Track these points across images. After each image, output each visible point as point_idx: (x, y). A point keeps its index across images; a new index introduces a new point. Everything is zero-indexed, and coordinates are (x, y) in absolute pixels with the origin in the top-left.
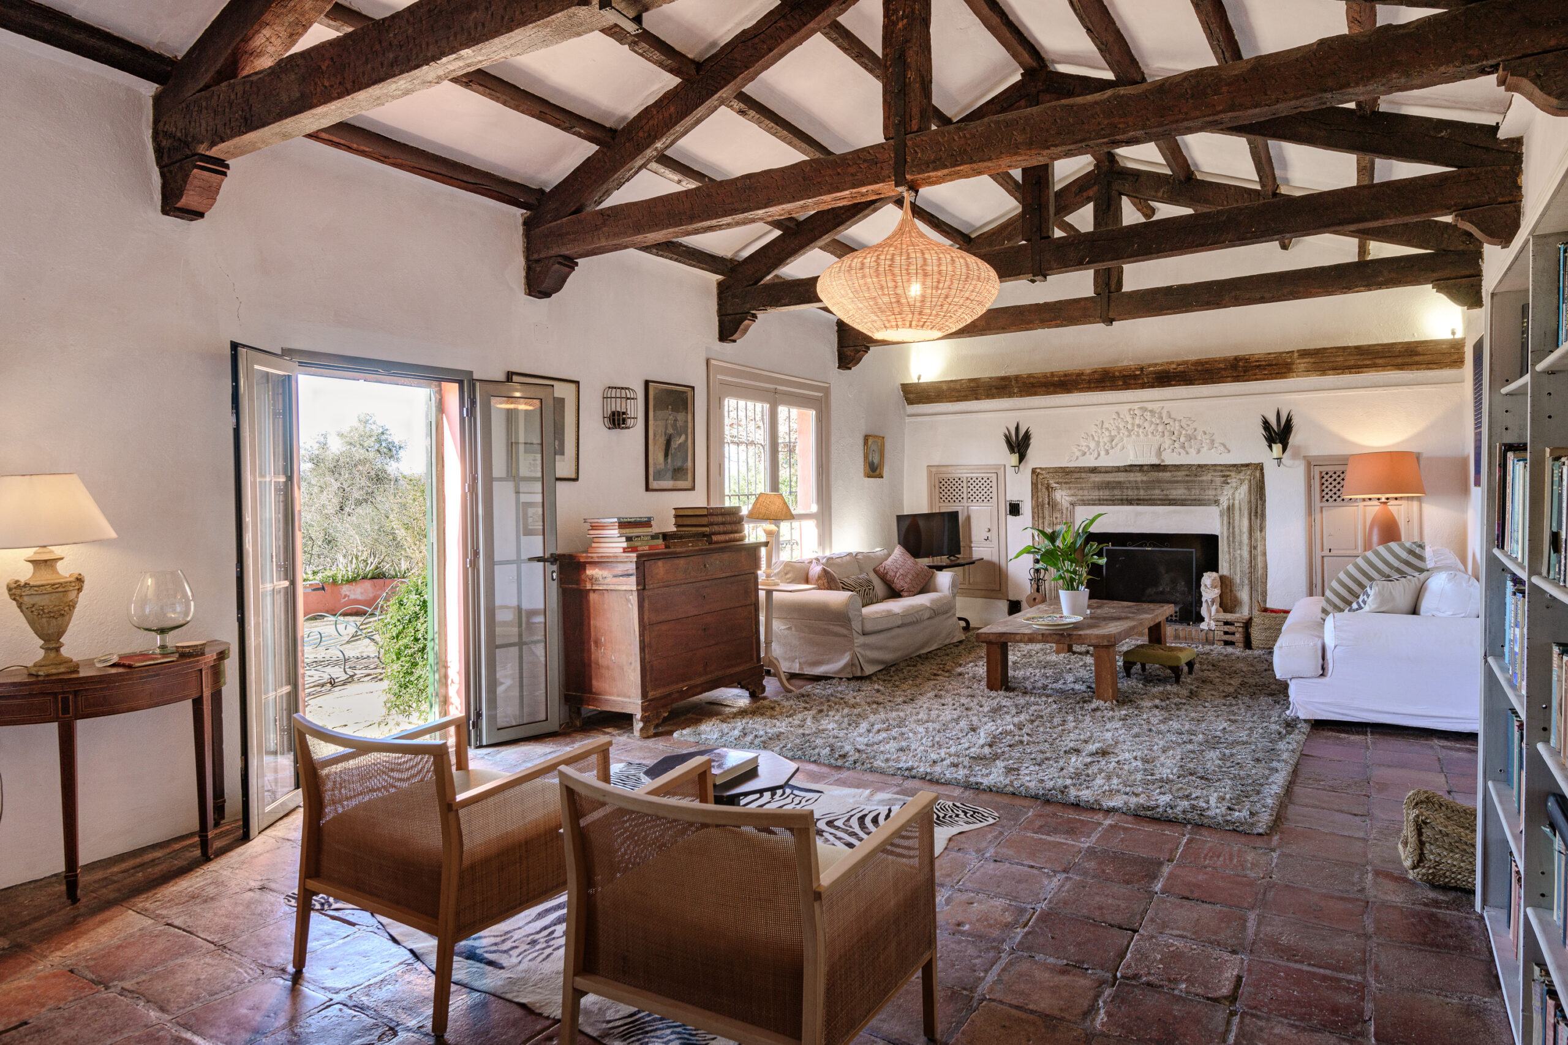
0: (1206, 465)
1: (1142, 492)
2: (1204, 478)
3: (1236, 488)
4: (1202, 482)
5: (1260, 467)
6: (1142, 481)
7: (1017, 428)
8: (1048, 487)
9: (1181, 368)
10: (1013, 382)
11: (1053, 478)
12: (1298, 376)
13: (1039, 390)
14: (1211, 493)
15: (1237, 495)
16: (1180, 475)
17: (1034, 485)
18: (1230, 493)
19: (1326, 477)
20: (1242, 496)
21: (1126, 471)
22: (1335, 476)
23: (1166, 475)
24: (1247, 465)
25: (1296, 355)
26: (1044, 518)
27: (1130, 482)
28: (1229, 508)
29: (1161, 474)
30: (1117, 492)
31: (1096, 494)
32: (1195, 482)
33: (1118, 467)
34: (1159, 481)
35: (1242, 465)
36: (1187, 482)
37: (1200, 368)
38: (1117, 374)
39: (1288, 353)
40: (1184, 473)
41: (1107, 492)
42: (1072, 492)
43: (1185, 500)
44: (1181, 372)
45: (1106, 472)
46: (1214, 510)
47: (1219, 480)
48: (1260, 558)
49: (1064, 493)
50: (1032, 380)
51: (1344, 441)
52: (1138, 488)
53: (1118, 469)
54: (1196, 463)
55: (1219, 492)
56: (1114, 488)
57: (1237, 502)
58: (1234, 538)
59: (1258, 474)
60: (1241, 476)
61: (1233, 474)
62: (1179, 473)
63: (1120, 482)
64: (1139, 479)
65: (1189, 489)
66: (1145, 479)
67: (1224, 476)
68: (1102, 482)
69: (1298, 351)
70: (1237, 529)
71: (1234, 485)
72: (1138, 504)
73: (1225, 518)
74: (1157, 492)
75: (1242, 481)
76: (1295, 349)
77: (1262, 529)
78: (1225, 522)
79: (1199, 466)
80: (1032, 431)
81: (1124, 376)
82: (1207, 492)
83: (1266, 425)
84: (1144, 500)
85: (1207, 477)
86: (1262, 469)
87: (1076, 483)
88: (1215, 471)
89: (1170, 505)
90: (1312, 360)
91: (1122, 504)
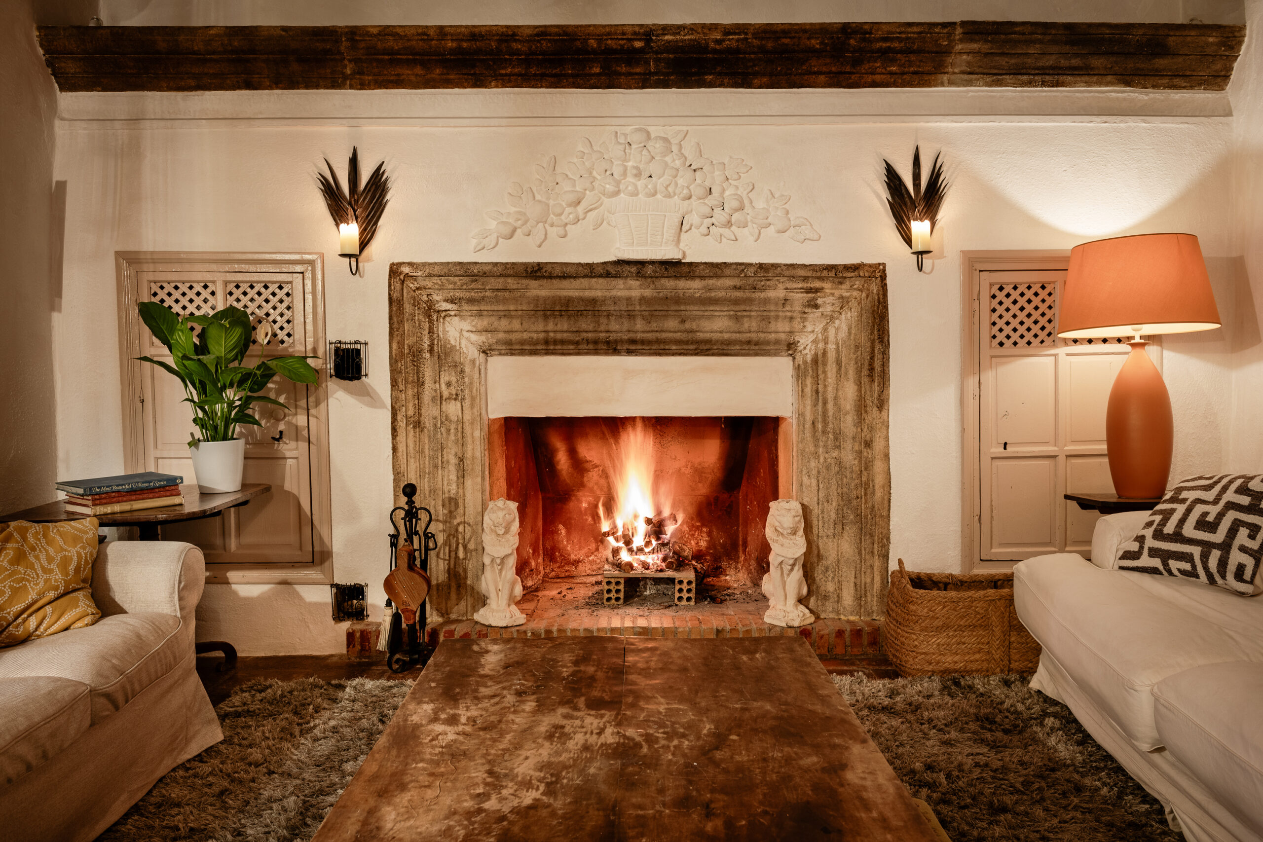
0: (774, 266)
1: (640, 325)
2: (771, 294)
3: (832, 319)
4: (766, 301)
5: (878, 273)
6: (643, 300)
7: (354, 163)
8: (430, 311)
9: (732, 41)
10: (345, 44)
11: (441, 288)
12: (951, 83)
13: (406, 72)
14: (782, 326)
15: (832, 332)
16: (723, 285)
17: (395, 303)
18: (819, 328)
19: (1001, 296)
20: (843, 334)
21: (608, 275)
22: (1029, 294)
23: (694, 286)
24: (855, 268)
25: (959, 30)
26: (420, 384)
27: (615, 300)
28: (815, 361)
29: (682, 284)
30: (585, 324)
31: (537, 329)
32: (749, 301)
33: (590, 266)
34: (678, 300)
35: (847, 268)
36: (736, 302)
37: (770, 45)
38: (593, 43)
39: (944, 25)
40: (729, 282)
41: (564, 325)
42: (483, 323)
43: (729, 343)
44: (729, 50)
45: (564, 277)
46: (783, 365)
47: (799, 298)
48: (878, 466)
49: (466, 325)
50: (391, 43)
51: (1034, 222)
52: (631, 316)
53: (590, 271)
54: (755, 260)
55: (797, 325)
56: (579, 314)
57: (831, 347)
58: (825, 423)
59: (874, 288)
60: (844, 291)
61: (827, 285)
62: (720, 282)
63: (594, 301)
64: (636, 293)
65: (737, 318)
66: (648, 293)
67: (809, 291)
68: (556, 300)
69: (963, 24)
70: (830, 406)
71: (828, 309)
72: (629, 352)
73: (809, 381)
74: (672, 324)
75: (844, 302)
76: (957, 19)
77: (882, 404)
78: (808, 390)
79: (761, 266)
80: (389, 170)
81: (610, 51)
82: (773, 326)
83: (893, 179)
84: (643, 342)
85: (777, 293)
86: (883, 277)
87: (497, 300)
88: (792, 277)
89: (697, 353)
90: (985, 47)
91: (596, 352)
